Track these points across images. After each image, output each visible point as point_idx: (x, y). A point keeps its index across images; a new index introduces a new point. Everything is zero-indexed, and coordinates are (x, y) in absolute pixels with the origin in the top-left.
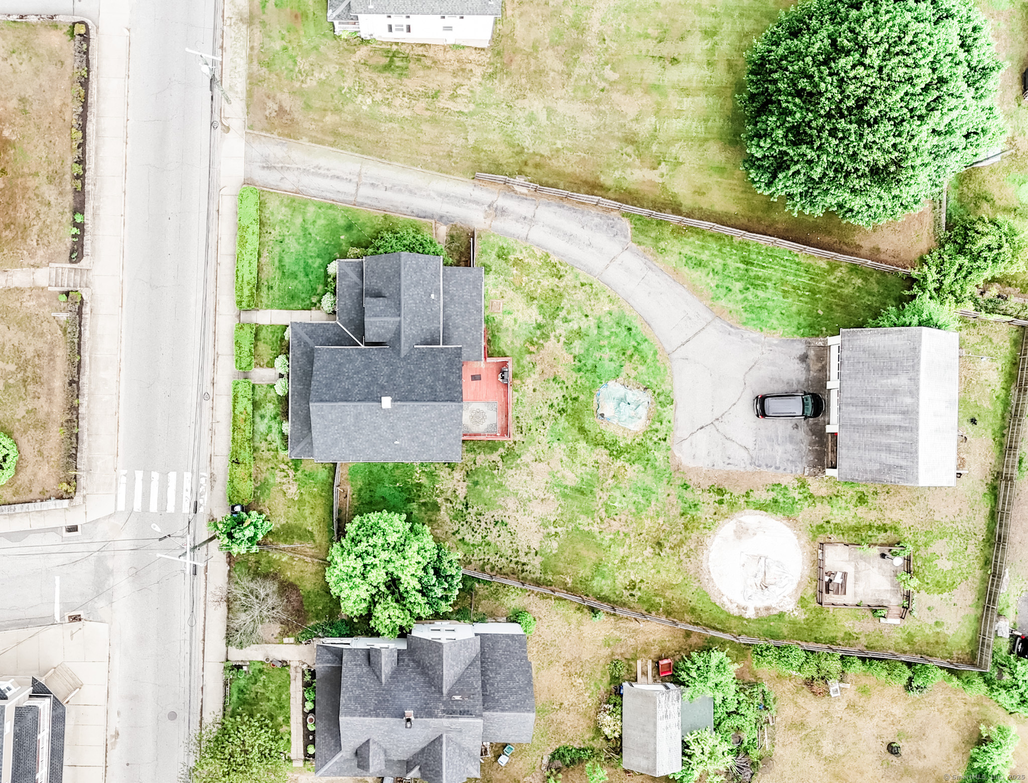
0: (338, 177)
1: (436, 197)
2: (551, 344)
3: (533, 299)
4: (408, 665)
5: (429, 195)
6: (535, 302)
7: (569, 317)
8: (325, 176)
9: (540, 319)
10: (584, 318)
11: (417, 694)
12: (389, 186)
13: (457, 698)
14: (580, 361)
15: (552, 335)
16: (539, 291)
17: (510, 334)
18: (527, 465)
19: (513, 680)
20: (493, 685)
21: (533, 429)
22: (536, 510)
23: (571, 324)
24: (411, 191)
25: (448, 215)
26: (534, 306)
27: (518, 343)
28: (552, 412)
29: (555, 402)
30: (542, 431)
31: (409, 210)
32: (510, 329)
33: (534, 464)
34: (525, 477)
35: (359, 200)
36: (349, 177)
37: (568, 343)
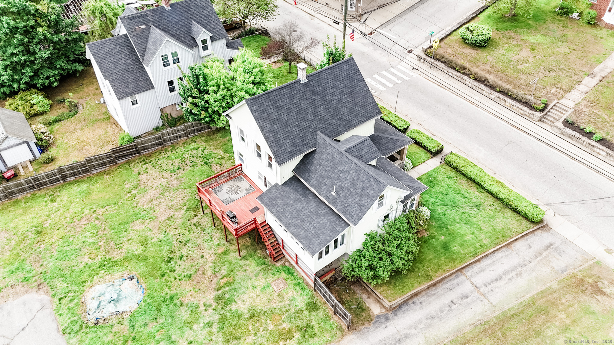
0: (496, 280)
1: (408, 331)
2: (210, 297)
3: (252, 316)
4: (185, 38)
5: (415, 328)
6: (247, 316)
7: (207, 329)
8: (506, 273)
9: (234, 307)
10: (192, 339)
11: (170, 22)
12: (454, 307)
13: (142, 27)
14: (175, 305)
15: (214, 305)
16: (250, 328)
17: (252, 275)
18: (177, 210)
19: (112, 63)
20: (125, 55)
21: (186, 233)
22: (153, 192)
23: (202, 325)
24: (433, 317)
25: (384, 326)
26: (246, 311)
27: (239, 275)
28: (178, 254)
29: (179, 262)
30: (178, 237)
31: (418, 302)
32: (254, 278)
33: (172, 214)
34: (174, 203)
35: (462, 278)
36: (489, 288)
37: (194, 310)
